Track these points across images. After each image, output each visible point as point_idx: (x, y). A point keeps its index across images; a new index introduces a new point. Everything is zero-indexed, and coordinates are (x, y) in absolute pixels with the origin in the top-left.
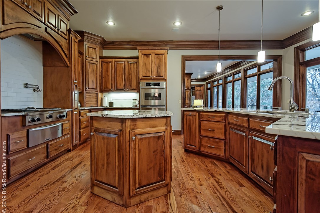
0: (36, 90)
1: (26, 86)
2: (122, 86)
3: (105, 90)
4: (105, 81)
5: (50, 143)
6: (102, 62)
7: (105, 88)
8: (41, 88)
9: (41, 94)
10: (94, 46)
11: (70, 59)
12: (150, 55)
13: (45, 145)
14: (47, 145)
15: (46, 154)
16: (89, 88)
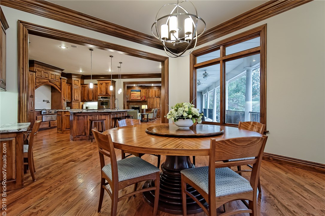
0: (48, 102)
1: (44, 101)
2: (91, 99)
3: (84, 101)
4: (84, 96)
5: (51, 122)
6: (82, 86)
7: (83, 100)
8: (50, 101)
9: (50, 104)
10: (78, 79)
11: (61, 90)
12: (103, 83)
13: (49, 122)
14: (50, 122)
15: (49, 125)
16: (74, 100)
